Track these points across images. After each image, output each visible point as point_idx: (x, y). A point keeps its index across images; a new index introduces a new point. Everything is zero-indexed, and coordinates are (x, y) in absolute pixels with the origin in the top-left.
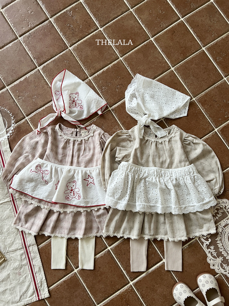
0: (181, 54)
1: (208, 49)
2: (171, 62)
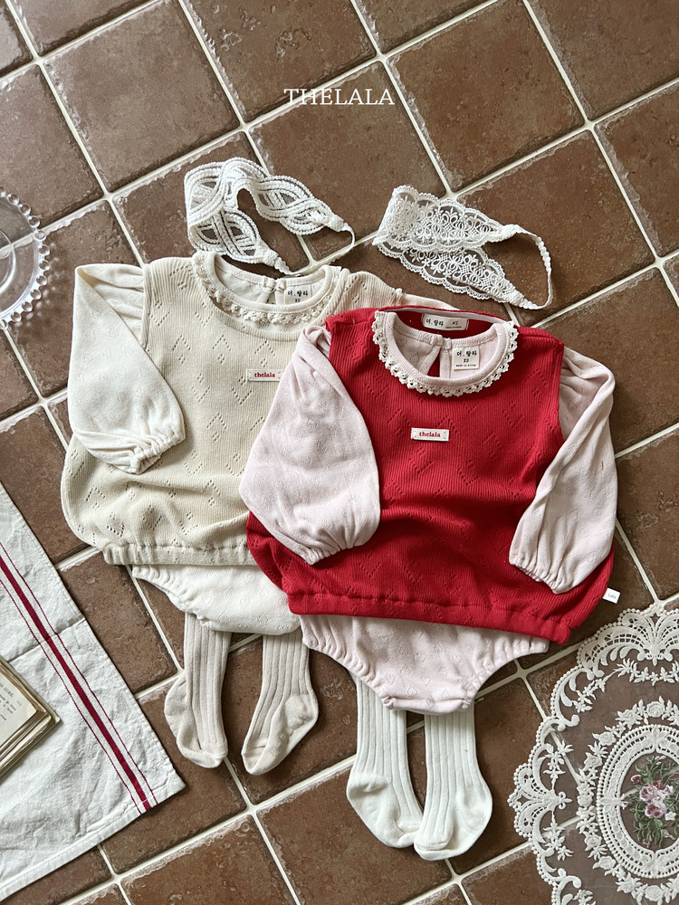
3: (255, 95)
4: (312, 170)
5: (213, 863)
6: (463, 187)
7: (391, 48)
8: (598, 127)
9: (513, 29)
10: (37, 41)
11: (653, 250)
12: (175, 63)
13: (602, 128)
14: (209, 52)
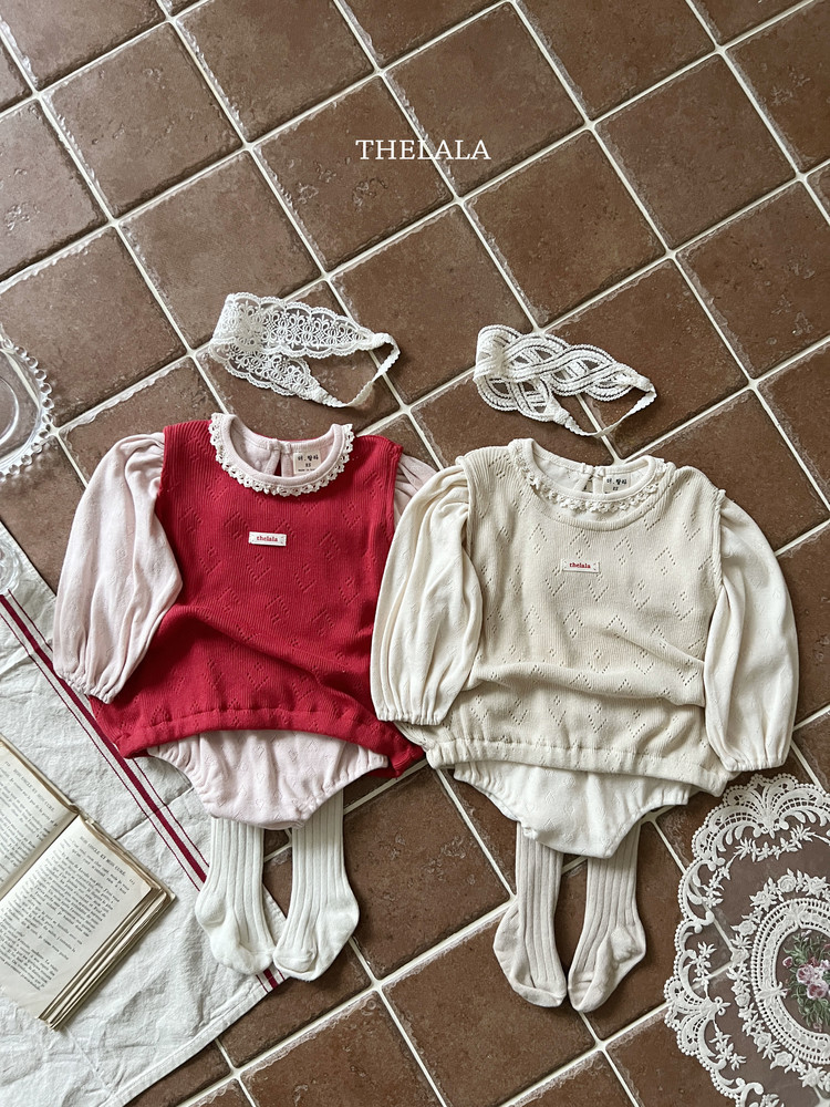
0: (627, 65)
1: (739, 54)
2: (585, 99)
3: (335, 245)
4: (397, 316)
5: (339, 1047)
6: (550, 322)
7: (468, 192)
8: (680, 255)
9: (587, 165)
10: (111, 203)
11: (745, 372)
12: (253, 219)
13: (684, 256)
14: (286, 206)
